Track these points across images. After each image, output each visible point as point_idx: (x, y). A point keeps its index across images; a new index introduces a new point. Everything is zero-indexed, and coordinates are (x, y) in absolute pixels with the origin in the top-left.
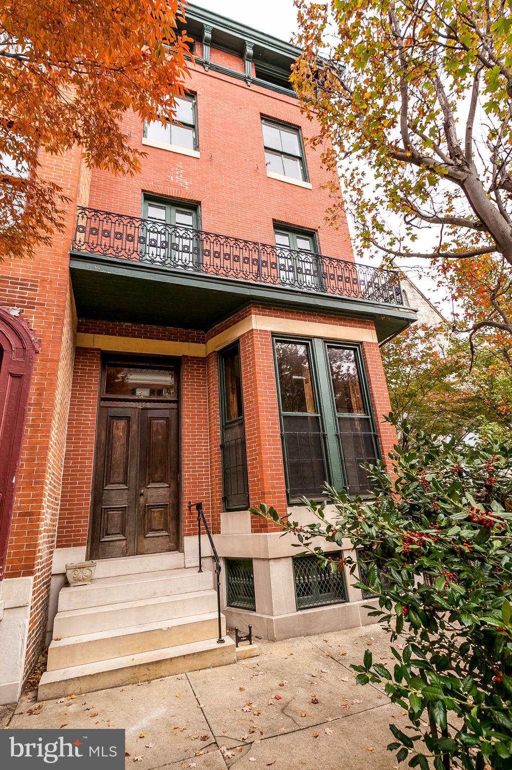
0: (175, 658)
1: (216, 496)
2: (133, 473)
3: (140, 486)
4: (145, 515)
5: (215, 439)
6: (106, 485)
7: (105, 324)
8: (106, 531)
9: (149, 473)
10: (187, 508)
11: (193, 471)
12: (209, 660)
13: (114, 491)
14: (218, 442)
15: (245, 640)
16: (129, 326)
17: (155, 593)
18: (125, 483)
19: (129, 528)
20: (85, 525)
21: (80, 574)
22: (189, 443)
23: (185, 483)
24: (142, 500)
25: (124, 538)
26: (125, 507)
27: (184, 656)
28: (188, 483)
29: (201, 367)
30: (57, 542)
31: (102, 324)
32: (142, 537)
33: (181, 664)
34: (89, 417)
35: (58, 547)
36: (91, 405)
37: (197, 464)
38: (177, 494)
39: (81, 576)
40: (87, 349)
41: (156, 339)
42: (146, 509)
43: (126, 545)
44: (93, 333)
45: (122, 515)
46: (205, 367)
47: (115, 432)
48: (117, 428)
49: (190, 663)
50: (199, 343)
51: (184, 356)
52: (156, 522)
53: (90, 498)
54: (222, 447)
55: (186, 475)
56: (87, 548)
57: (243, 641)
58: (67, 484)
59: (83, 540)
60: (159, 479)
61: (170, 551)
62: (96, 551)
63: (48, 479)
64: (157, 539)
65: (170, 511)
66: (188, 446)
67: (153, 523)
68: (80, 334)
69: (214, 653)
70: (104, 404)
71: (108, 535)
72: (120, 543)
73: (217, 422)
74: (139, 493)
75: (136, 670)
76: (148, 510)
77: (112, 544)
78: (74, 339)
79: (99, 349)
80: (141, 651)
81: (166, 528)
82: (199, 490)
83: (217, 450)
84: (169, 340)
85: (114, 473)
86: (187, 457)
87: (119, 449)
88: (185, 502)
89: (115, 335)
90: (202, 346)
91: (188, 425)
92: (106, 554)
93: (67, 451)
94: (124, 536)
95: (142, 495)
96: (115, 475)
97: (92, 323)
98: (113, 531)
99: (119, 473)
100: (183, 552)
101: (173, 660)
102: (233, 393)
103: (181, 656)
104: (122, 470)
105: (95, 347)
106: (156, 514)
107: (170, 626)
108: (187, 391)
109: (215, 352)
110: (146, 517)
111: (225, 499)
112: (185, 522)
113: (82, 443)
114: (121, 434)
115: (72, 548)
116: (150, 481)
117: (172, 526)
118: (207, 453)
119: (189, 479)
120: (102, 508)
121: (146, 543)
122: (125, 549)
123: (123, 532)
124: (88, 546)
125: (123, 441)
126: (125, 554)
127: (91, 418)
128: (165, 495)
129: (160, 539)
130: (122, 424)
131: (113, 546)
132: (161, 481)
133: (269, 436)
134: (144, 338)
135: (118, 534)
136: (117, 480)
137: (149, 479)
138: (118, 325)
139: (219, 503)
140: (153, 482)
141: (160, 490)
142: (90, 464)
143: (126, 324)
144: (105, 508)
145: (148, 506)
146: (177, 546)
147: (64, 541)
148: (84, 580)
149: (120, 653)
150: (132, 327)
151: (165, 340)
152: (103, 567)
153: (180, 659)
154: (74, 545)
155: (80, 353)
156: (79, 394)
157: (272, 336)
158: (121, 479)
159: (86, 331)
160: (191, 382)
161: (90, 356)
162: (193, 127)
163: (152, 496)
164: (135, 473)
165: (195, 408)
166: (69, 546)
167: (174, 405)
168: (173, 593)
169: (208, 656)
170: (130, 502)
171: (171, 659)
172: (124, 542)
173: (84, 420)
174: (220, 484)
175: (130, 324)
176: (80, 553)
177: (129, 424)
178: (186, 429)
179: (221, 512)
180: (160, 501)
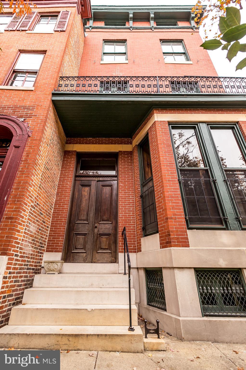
0: (90, 335)
3: (95, 223)
4: (97, 240)
5: (137, 193)
6: (76, 222)
7: (79, 139)
8: (75, 247)
9: (100, 215)
10: (121, 235)
12: (119, 344)
13: (81, 224)
14: (139, 194)
15: (153, 333)
16: (91, 139)
17: (92, 285)
18: (87, 220)
19: (89, 246)
20: (62, 241)
22: (122, 197)
23: (120, 220)
24: (96, 230)
25: (84, 251)
26: (86, 234)
27: (98, 335)
28: (122, 220)
29: (130, 156)
30: (47, 248)
31: (77, 139)
32: (95, 253)
33: (95, 342)
34: (68, 183)
35: (47, 251)
36: (70, 178)
37: (127, 209)
38: (116, 228)
39: (52, 268)
40: (70, 151)
41: (105, 144)
42: (98, 235)
43: (86, 256)
44: (73, 144)
45: (85, 238)
46: (132, 156)
47: (83, 193)
48: (84, 191)
49: (102, 343)
50: (129, 144)
51: (119, 151)
52: (104, 244)
53: (66, 225)
54: (141, 197)
56: (62, 254)
57: (151, 333)
58: (54, 217)
59: (60, 249)
60: (106, 219)
61: (112, 262)
64: (104, 254)
65: (112, 238)
66: (122, 199)
67: (102, 244)
68: (67, 145)
69: (123, 338)
70: (78, 179)
71: (76, 249)
72: (82, 254)
73: (139, 183)
74: (95, 226)
75: (59, 338)
76: (99, 237)
77: (78, 254)
79: (76, 151)
80: (71, 324)
81: (109, 248)
82: (128, 225)
83: (138, 199)
84: (112, 144)
85: (81, 215)
86: (121, 205)
87: (84, 202)
88: (120, 231)
89: (84, 144)
90: (129, 146)
91: (122, 187)
92: (75, 260)
93: (56, 200)
94: (85, 250)
95: (96, 227)
96: (82, 216)
97: (72, 139)
98: (79, 247)
99: (84, 214)
100: (118, 263)
101: (88, 337)
102: (148, 167)
103: (95, 335)
104: (85, 213)
105: (73, 150)
106: (104, 239)
107: (93, 308)
108: (121, 169)
109: (136, 145)
110: (98, 241)
111: (144, 229)
112: (120, 244)
113: (64, 196)
114: (86, 194)
115: (54, 253)
116: (101, 220)
117: (113, 247)
118: (134, 203)
119: (122, 218)
120: (74, 233)
121: (98, 256)
122: (85, 258)
123: (84, 248)
124: (63, 253)
125: (87, 197)
126: (85, 261)
127: (69, 183)
128: (109, 228)
129: (106, 254)
130: (87, 189)
131: (79, 256)
133: (169, 181)
134: (98, 144)
135: (82, 249)
136: (82, 218)
137: (100, 218)
138: (86, 139)
139: (140, 232)
140: (103, 220)
141: (107, 225)
143: (90, 138)
144: (75, 234)
145: (100, 234)
146: (115, 260)
147: (50, 248)
148: (53, 270)
149: (56, 322)
150: (92, 139)
151: (109, 144)
152: (68, 267)
153: (94, 337)
154: (55, 252)
155: (66, 154)
156: (64, 172)
157: (169, 125)
158: (85, 218)
159: (70, 143)
160: (124, 164)
161: (71, 154)
162: (125, 53)
163: (101, 229)
164: (92, 214)
165: (126, 178)
166: (52, 251)
167: (116, 178)
168: (104, 286)
169: (118, 340)
170: (89, 231)
171: (87, 335)
172: (85, 254)
173: (66, 185)
174: (140, 219)
175: (91, 138)
176: (58, 256)
177: (90, 189)
178: (121, 189)
179: (141, 237)
180: (106, 232)
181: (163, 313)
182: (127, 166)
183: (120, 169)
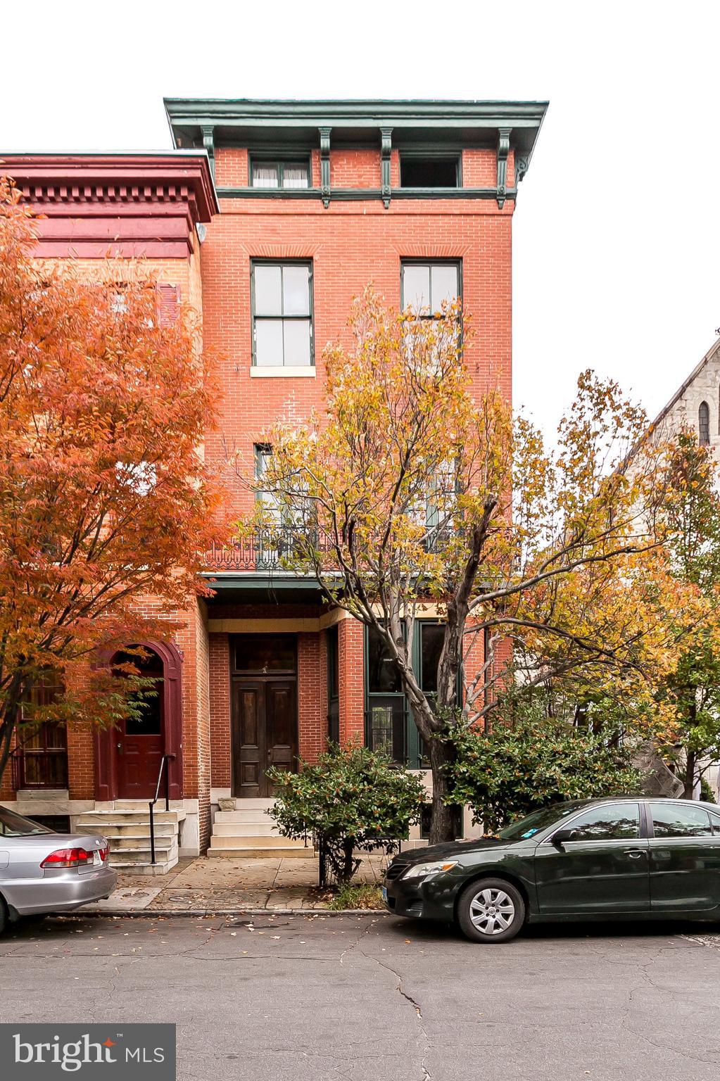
2: (262, 736)
3: (267, 747)
6: (242, 748)
8: (245, 780)
9: (273, 738)
11: (307, 737)
13: (248, 750)
14: (325, 714)
18: (256, 744)
19: (261, 778)
20: (228, 773)
21: (227, 804)
22: (304, 713)
23: (301, 746)
24: (269, 757)
25: (257, 785)
26: (257, 763)
29: (315, 642)
30: (212, 783)
35: (212, 787)
36: (225, 683)
37: (311, 731)
40: (218, 633)
41: (274, 618)
43: (260, 790)
44: (221, 618)
45: (255, 768)
47: (246, 703)
48: (247, 700)
50: (313, 617)
51: (300, 633)
53: (231, 755)
54: (329, 718)
59: (228, 783)
60: (282, 742)
62: (238, 792)
63: (199, 744)
68: (211, 621)
70: (235, 679)
71: (246, 782)
72: (255, 788)
73: (325, 696)
74: (267, 752)
77: (249, 788)
78: (205, 625)
79: (226, 633)
84: (285, 617)
85: (247, 737)
87: (250, 717)
89: (238, 618)
90: (315, 620)
92: (246, 795)
93: (211, 721)
94: (258, 783)
95: (269, 754)
96: (249, 738)
98: (249, 779)
99: (251, 736)
104: (253, 733)
105: (224, 631)
109: (324, 629)
114: (251, 704)
116: (275, 742)
118: (319, 721)
120: (240, 762)
122: (258, 792)
123: (256, 781)
124: (231, 788)
125: (252, 710)
126: (259, 796)
127: (226, 694)
128: (287, 755)
130: (251, 695)
131: (250, 790)
132: (284, 744)
134: (263, 617)
135: (253, 781)
136: (249, 741)
140: (278, 744)
141: (284, 750)
142: (228, 729)
143: (247, 606)
144: (242, 763)
145: (274, 762)
147: (217, 783)
148: (229, 808)
151: (282, 617)
152: (240, 803)
154: (223, 787)
155: (212, 639)
156: (215, 674)
158: (253, 741)
159: (216, 617)
160: (306, 658)
161: (220, 640)
162: (309, 318)
163: (277, 755)
165: (310, 682)
166: (220, 787)
167: (293, 678)
170: (261, 759)
172: (258, 788)
175: (250, 606)
176: (226, 793)
177: (257, 696)
180: (284, 759)
182: (311, 661)
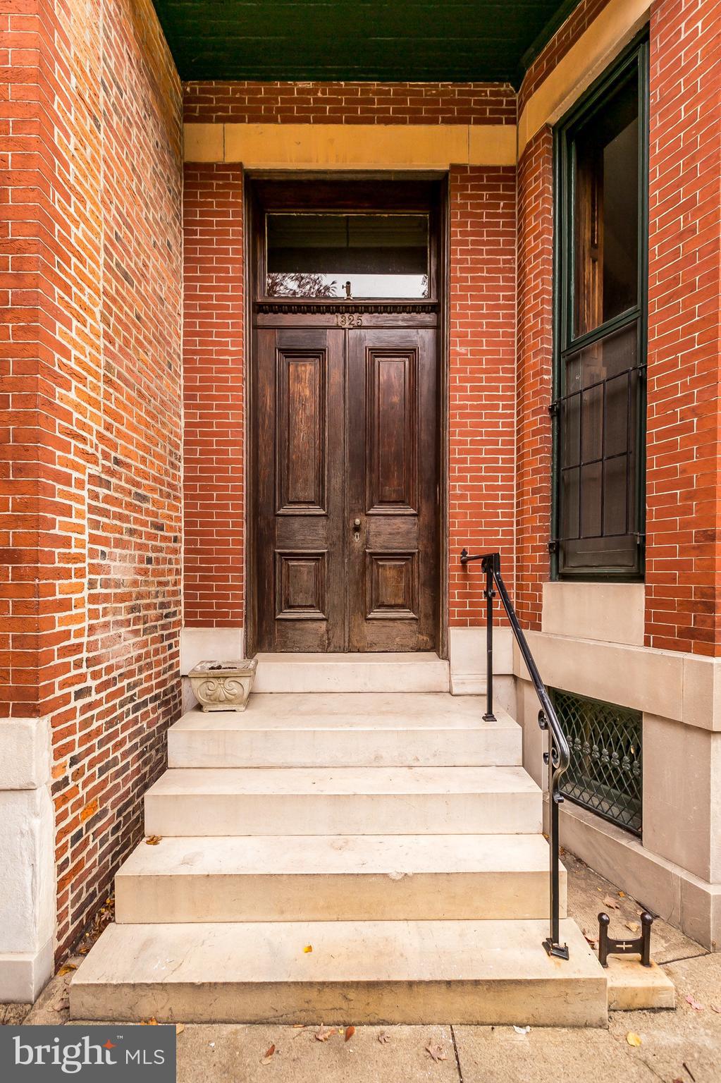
0: (420, 983)
1: (533, 539)
2: (336, 480)
3: (352, 510)
4: (363, 574)
5: (536, 393)
6: (279, 510)
7: (248, 91)
8: (287, 601)
9: (371, 482)
10: (457, 564)
11: (473, 479)
12: (521, 1006)
13: (297, 518)
14: (543, 400)
15: (628, 951)
16: (309, 91)
18: (320, 502)
19: (332, 598)
20: (237, 584)
22: (464, 407)
23: (454, 506)
24: (357, 540)
25: (321, 616)
26: (322, 554)
27: (449, 983)
28: (461, 506)
29: (502, 197)
30: (187, 614)
31: (242, 92)
32: (358, 619)
33: (439, 1002)
34: (226, 344)
35: (188, 624)
36: (231, 316)
37: (484, 461)
38: (435, 532)
39: (221, 693)
40: (208, 166)
41: (381, 121)
42: (368, 559)
43: (328, 631)
44: (221, 120)
45: (317, 570)
46: (513, 197)
47: (295, 387)
48: (298, 379)
49: (465, 1002)
50: (499, 122)
51: (455, 167)
52: (389, 590)
53: (244, 529)
54: (557, 412)
55: (456, 485)
56: (246, 631)
57: (621, 951)
58: (194, 497)
59: (235, 614)
60: (394, 497)
61: (419, 650)
62: (267, 637)
64: (391, 624)
65: (420, 568)
66: (462, 416)
67: (383, 591)
68: (190, 128)
69: (539, 990)
70: (265, 319)
71: (291, 607)
72: (315, 625)
73: (544, 345)
74: (352, 526)
75: (313, 994)
76: (371, 563)
77: (298, 625)
79: (238, 166)
80: (335, 917)
81: (409, 604)
82: (487, 524)
83: (539, 421)
84: (415, 121)
85: (296, 482)
86: (459, 442)
87: (303, 426)
88: (454, 551)
89: (274, 120)
90: (506, 130)
91: (465, 362)
92: (289, 644)
93: (187, 424)
94: (323, 612)
95: (357, 529)
96: (299, 486)
97: (216, 91)
98: (299, 601)
99: (306, 480)
100: (446, 657)
101: (415, 988)
102: (594, 262)
103: (438, 982)
104: (311, 475)
105: (228, 161)
106: (389, 571)
107: (410, 871)
108: (463, 270)
109: (547, 126)
110: (368, 578)
111: (556, 549)
112: (453, 595)
113: (218, 407)
114: (307, 392)
115: (215, 629)
116: (375, 500)
117: (423, 600)
118: (511, 434)
119: (463, 497)
120: (275, 552)
121: (370, 632)
122: (326, 637)
123: (319, 604)
124: (246, 628)
125: (311, 408)
126: (326, 647)
128: (408, 532)
129: (398, 624)
130: (307, 368)
131: (302, 630)
132: (400, 500)
134: (348, 122)
135: (311, 606)
136: (302, 495)
137: (372, 494)
138: (281, 92)
139: (539, 558)
140: (382, 502)
141: (398, 521)
142: (240, 455)
143: (301, 85)
144: (281, 554)
145: (372, 554)
146: (435, 644)
147: (201, 612)
148: (229, 701)
149: (282, 912)
150: (314, 92)
151: (403, 122)
153: (434, 988)
154: (220, 625)
155: (195, 181)
156: (202, 288)
158: (311, 494)
159: (204, 118)
160: (474, 243)
161: (218, 186)
163: (378, 534)
164: (339, 480)
165: (483, 316)
166: (209, 625)
167: (428, 318)
168: (421, 762)
169: (520, 995)
170: (333, 544)
171: (411, 984)
172: (324, 625)
173: (218, 353)
174: (544, 509)
175: (309, 85)
176: (230, 643)
177: (324, 367)
178: (459, 371)
179: (541, 578)
180: (398, 545)
181: (624, 842)
182: (489, 252)
183: (456, 271)
